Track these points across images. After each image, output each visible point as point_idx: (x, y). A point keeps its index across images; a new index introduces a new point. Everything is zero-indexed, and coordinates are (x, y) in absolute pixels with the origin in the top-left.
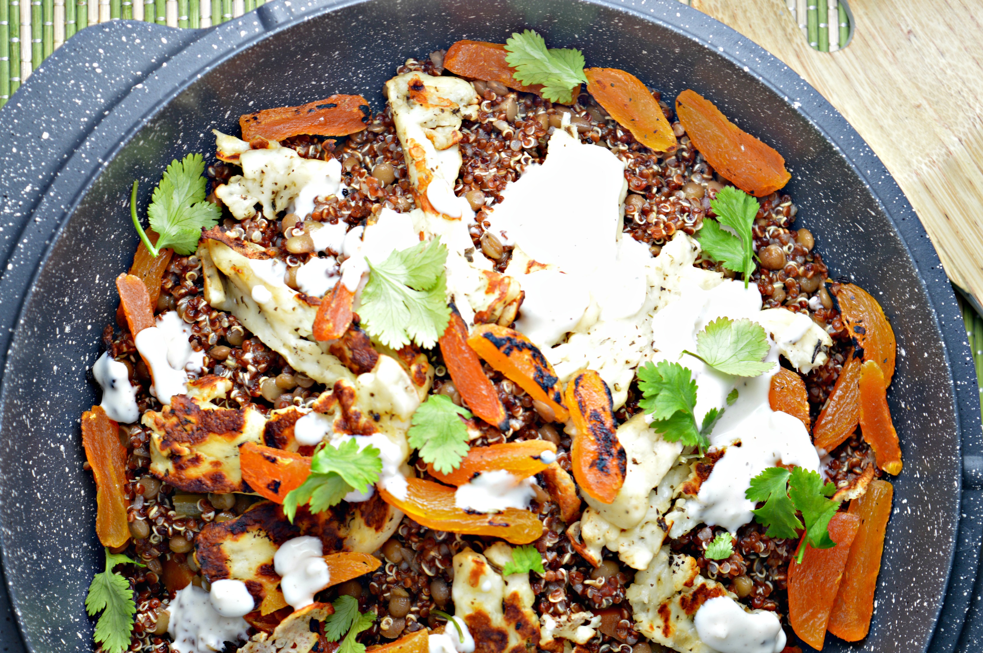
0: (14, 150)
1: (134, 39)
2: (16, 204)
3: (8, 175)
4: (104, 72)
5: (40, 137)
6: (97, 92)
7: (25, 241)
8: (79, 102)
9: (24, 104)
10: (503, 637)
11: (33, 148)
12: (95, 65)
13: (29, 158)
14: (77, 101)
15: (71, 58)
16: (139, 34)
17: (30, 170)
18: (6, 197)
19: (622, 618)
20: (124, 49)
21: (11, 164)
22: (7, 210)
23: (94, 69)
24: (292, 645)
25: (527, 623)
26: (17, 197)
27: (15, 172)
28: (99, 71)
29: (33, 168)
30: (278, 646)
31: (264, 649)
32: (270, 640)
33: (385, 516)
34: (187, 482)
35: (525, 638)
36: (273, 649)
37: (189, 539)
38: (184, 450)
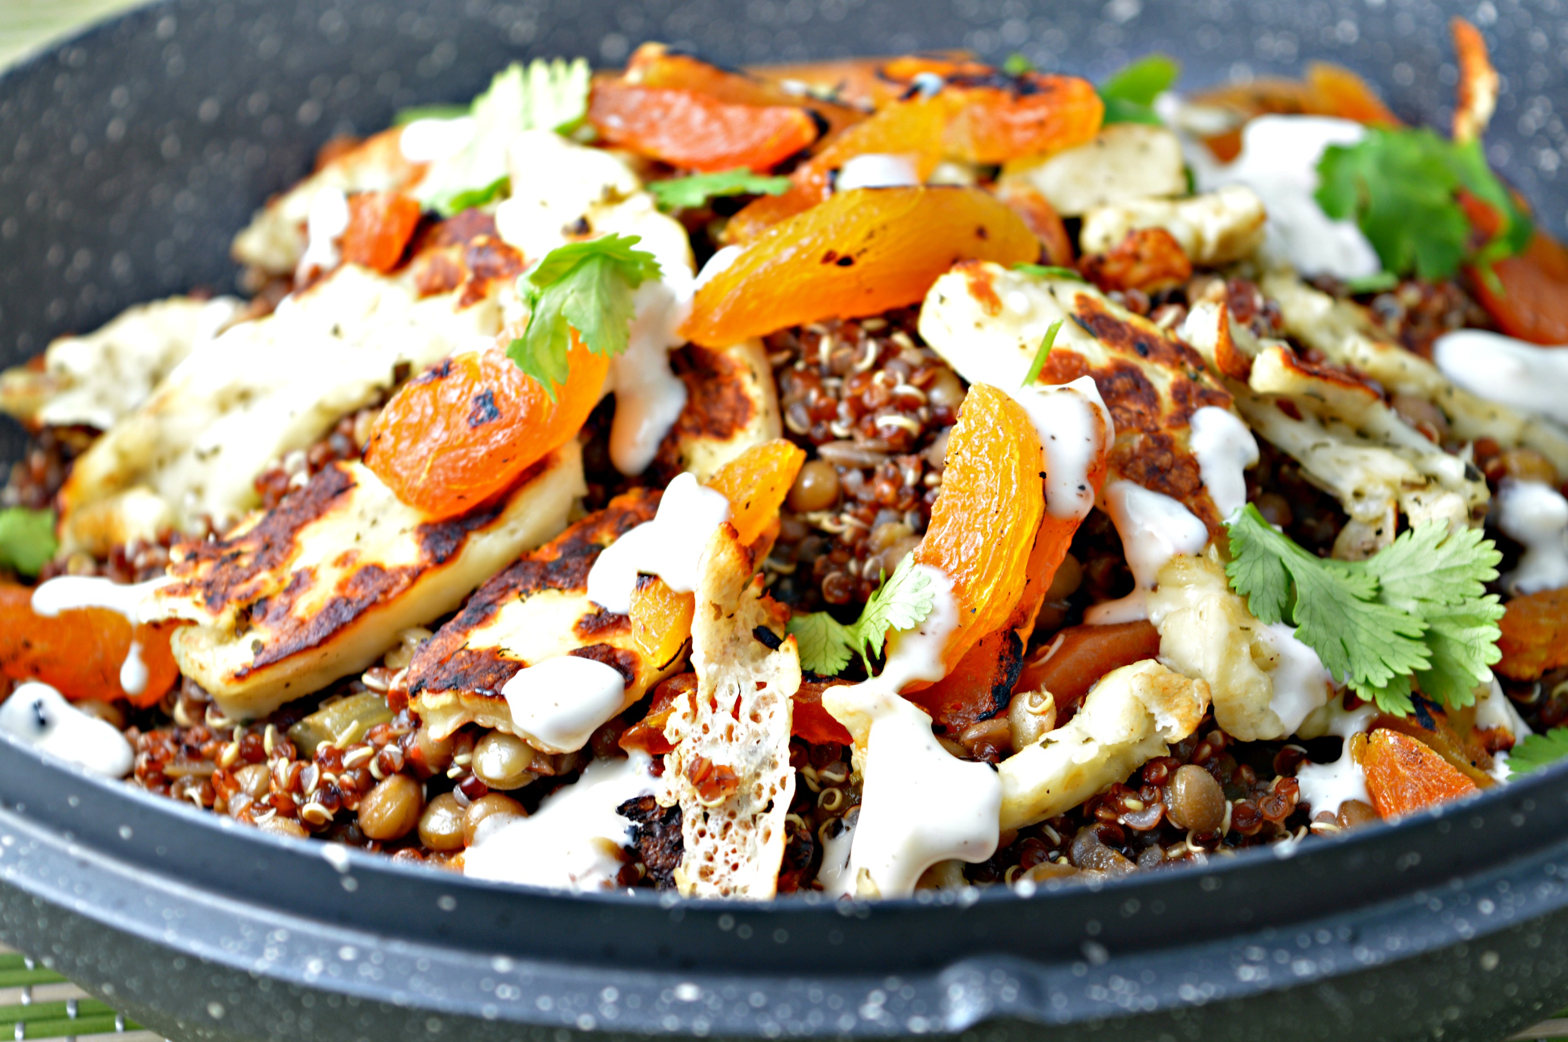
10: (1130, 374)
24: (752, 683)
25: (1151, 338)
30: (726, 702)
31: (707, 738)
32: (704, 706)
33: (738, 388)
34: (312, 625)
35: (1177, 364)
36: (724, 717)
37: (398, 764)
38: (264, 582)
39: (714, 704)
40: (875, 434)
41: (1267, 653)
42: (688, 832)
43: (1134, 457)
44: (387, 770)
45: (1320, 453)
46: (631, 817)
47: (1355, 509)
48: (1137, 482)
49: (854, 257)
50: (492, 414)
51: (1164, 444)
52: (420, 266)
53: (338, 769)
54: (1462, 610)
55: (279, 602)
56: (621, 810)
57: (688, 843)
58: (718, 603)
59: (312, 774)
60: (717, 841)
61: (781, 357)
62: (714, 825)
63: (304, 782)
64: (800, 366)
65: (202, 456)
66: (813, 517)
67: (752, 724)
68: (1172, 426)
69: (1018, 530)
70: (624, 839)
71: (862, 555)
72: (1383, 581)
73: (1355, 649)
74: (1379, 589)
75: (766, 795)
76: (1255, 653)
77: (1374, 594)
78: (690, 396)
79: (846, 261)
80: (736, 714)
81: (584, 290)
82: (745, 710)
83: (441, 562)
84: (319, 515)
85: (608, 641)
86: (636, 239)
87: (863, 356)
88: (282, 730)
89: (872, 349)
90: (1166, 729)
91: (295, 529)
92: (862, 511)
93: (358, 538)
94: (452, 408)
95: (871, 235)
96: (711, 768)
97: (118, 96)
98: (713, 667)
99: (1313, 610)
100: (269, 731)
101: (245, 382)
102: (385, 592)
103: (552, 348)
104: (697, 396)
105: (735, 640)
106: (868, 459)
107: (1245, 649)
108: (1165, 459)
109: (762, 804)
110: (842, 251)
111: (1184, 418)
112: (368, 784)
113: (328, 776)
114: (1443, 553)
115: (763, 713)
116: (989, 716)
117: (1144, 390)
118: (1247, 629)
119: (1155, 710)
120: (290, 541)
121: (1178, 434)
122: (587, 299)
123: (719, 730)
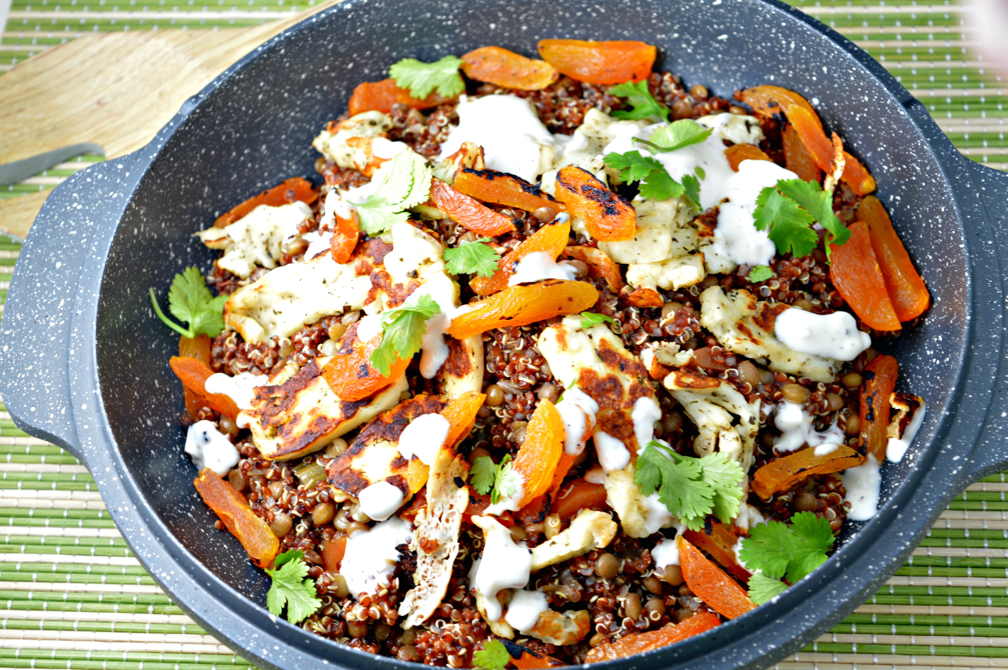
0: (39, 285)
1: (97, 176)
2: (57, 317)
3: (42, 300)
4: (84, 206)
5: (54, 268)
6: (85, 220)
7: (76, 330)
8: (74, 232)
9: (31, 254)
10: (614, 381)
11: (53, 277)
12: (75, 205)
13: (52, 284)
14: (72, 232)
15: (54, 210)
16: (99, 172)
17: (57, 291)
18: (47, 316)
19: (711, 346)
20: (92, 186)
21: (40, 295)
22: (52, 324)
23: (75, 208)
24: (448, 506)
25: (627, 361)
26: (56, 312)
27: (46, 297)
28: (80, 207)
29: (59, 289)
30: (438, 513)
31: (429, 526)
32: (429, 514)
33: (467, 356)
34: (298, 441)
35: (634, 374)
36: (436, 520)
37: (326, 499)
38: (282, 418)
39: (433, 514)
40: (518, 382)
41: (645, 509)
42: (419, 561)
43: (608, 420)
44: (323, 501)
45: (693, 406)
46: (400, 551)
47: (702, 431)
48: (607, 432)
49: (513, 317)
50: (366, 374)
51: (621, 415)
52: (357, 262)
53: (305, 498)
54: (729, 490)
55: (287, 427)
56: (397, 548)
57: (419, 565)
58: (439, 472)
59: (295, 500)
60: (429, 567)
61: (487, 340)
62: (428, 560)
63: (293, 500)
64: (495, 343)
65: (275, 313)
66: (493, 408)
67: (446, 524)
68: (625, 408)
69: (548, 467)
70: (397, 559)
71: (509, 431)
72: (705, 469)
73: (684, 502)
74: (701, 473)
75: (448, 551)
76: (639, 508)
77: (698, 475)
78: (450, 354)
79: (510, 318)
80: (440, 519)
81: (404, 328)
82: (443, 518)
83: (348, 418)
84: (306, 387)
85: (400, 473)
87: (519, 346)
88: (289, 469)
89: (522, 342)
90: (597, 543)
91: (297, 391)
92: (510, 412)
93: (319, 401)
94: (351, 369)
95: (520, 309)
96: (428, 541)
98: (433, 500)
99: (668, 488)
100: (284, 469)
101: (292, 292)
102: (326, 430)
103: (390, 351)
104: (454, 352)
105: (446, 483)
106: (515, 392)
107: (635, 508)
108: (620, 422)
109: (445, 555)
110: (507, 316)
111: (632, 403)
112: (315, 504)
113: (301, 500)
114: (726, 466)
115: (451, 519)
116: (537, 523)
117: (618, 388)
118: (638, 500)
119: (595, 535)
120: (294, 397)
121: (627, 411)
122: (405, 333)
123: (433, 524)
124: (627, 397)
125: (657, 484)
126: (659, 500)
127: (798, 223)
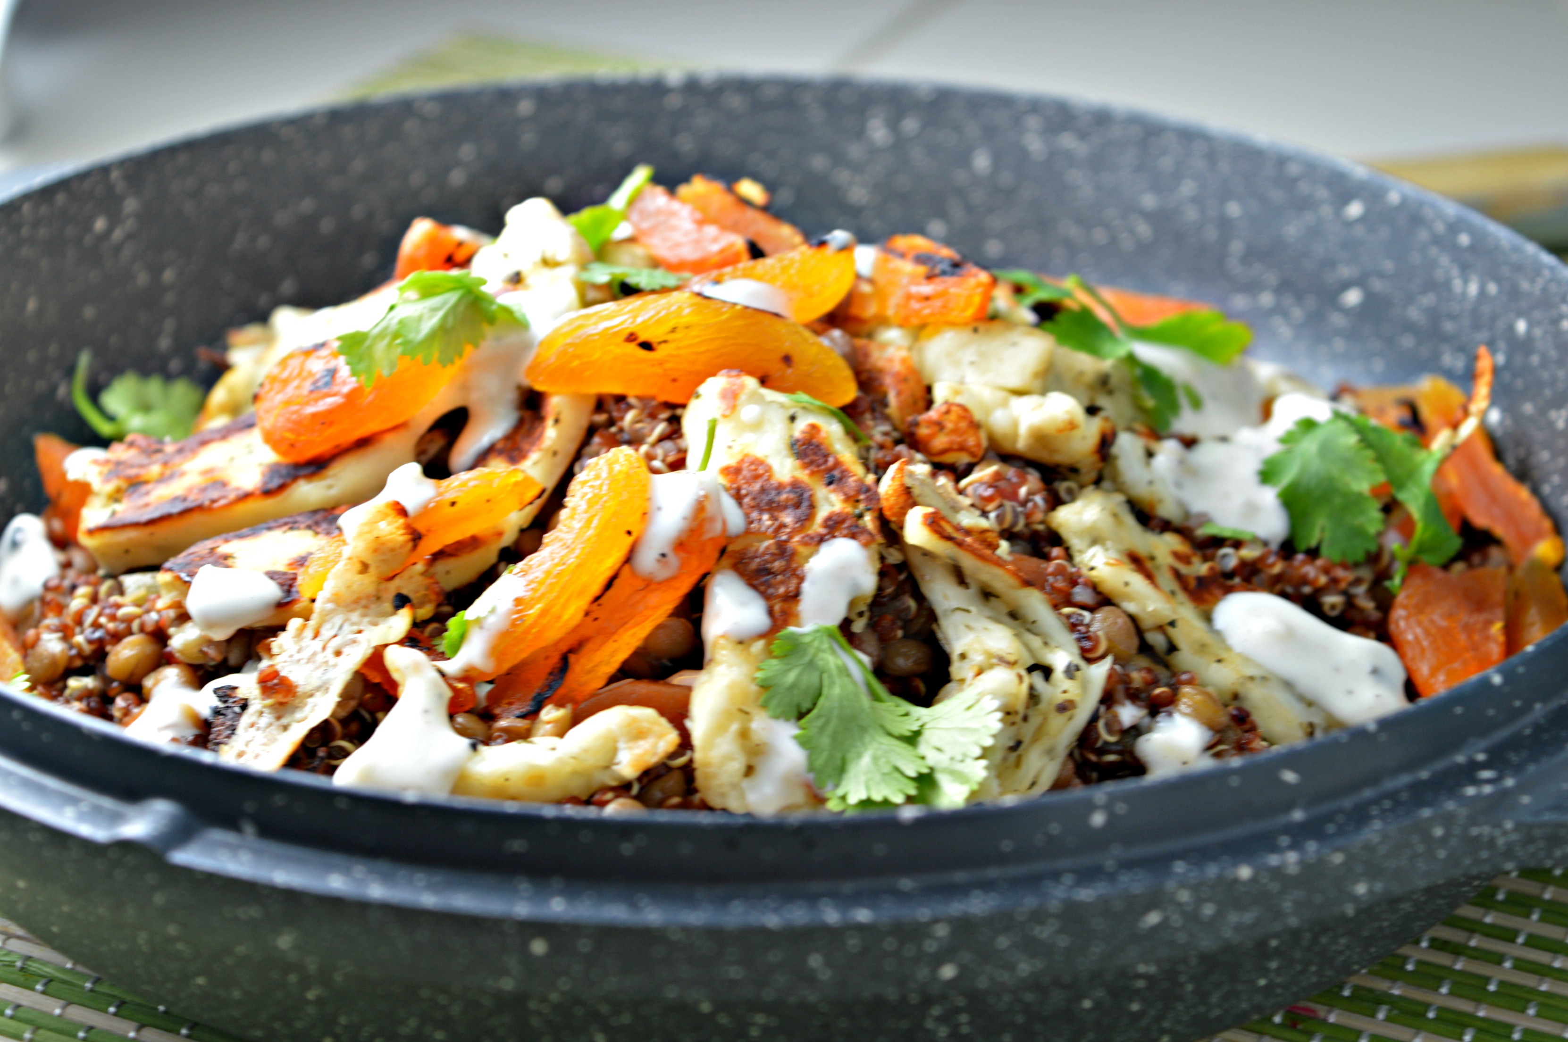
10: (802, 494)
19: (1052, 558)
30: (325, 635)
31: (298, 657)
32: (309, 633)
33: (544, 428)
34: (151, 508)
35: (849, 500)
36: (317, 645)
38: (149, 471)
39: (315, 635)
41: (757, 740)
42: (245, 721)
43: (755, 556)
44: (142, 630)
45: (959, 616)
46: (220, 698)
48: (740, 575)
49: (655, 345)
50: (326, 384)
51: (786, 554)
53: (112, 617)
54: (959, 767)
55: (148, 487)
56: (216, 692)
58: (368, 562)
59: (92, 615)
60: (258, 734)
61: (601, 418)
62: (262, 719)
63: (84, 618)
64: (613, 429)
67: (333, 657)
68: (802, 544)
70: (207, 713)
72: (926, 730)
74: (917, 734)
75: (308, 709)
76: (744, 734)
77: (909, 734)
78: (518, 427)
79: (647, 346)
80: (326, 645)
82: (334, 645)
83: (267, 493)
84: (224, 438)
86: (483, 282)
87: (651, 432)
89: (660, 428)
90: (618, 762)
93: (232, 459)
95: (674, 330)
96: (275, 675)
97: (467, 151)
98: (330, 606)
102: (214, 502)
105: (378, 599)
107: (735, 727)
108: (779, 566)
109: (300, 716)
110: (643, 337)
111: (820, 541)
112: (126, 634)
115: (346, 651)
116: (523, 716)
117: (805, 508)
118: (747, 713)
119: (621, 745)
120: (193, 450)
121: (803, 550)
122: (431, 318)
123: (306, 654)
124: (817, 527)
125: (806, 705)
126: (796, 737)
127: (1348, 478)
